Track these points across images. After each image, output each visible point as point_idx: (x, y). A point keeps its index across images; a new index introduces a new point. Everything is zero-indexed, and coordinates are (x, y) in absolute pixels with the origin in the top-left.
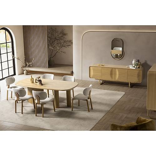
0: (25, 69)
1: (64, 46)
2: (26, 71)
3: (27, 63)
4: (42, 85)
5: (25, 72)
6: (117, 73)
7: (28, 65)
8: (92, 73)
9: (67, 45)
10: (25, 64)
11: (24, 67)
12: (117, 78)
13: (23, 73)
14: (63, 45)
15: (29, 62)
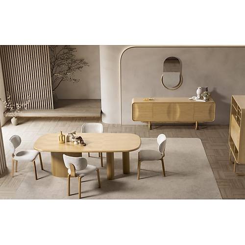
4: (85, 145)
6: (178, 110)
7: (19, 107)
8: (137, 114)
12: (177, 117)
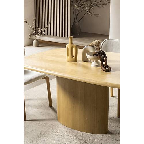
0: (34, 37)
1: (97, 5)
2: (37, 40)
3: (39, 29)
4: (109, 71)
5: (34, 42)
7: (40, 31)
9: (100, 3)
10: (36, 30)
11: (33, 34)
13: (32, 44)
14: (95, 4)
15: (41, 27)
